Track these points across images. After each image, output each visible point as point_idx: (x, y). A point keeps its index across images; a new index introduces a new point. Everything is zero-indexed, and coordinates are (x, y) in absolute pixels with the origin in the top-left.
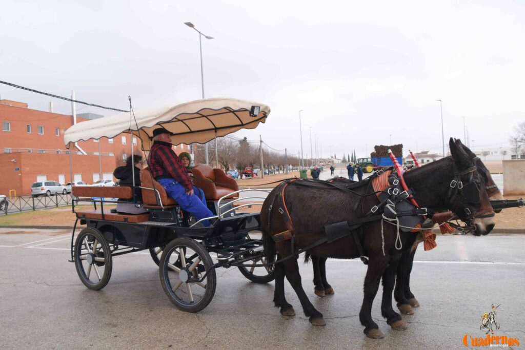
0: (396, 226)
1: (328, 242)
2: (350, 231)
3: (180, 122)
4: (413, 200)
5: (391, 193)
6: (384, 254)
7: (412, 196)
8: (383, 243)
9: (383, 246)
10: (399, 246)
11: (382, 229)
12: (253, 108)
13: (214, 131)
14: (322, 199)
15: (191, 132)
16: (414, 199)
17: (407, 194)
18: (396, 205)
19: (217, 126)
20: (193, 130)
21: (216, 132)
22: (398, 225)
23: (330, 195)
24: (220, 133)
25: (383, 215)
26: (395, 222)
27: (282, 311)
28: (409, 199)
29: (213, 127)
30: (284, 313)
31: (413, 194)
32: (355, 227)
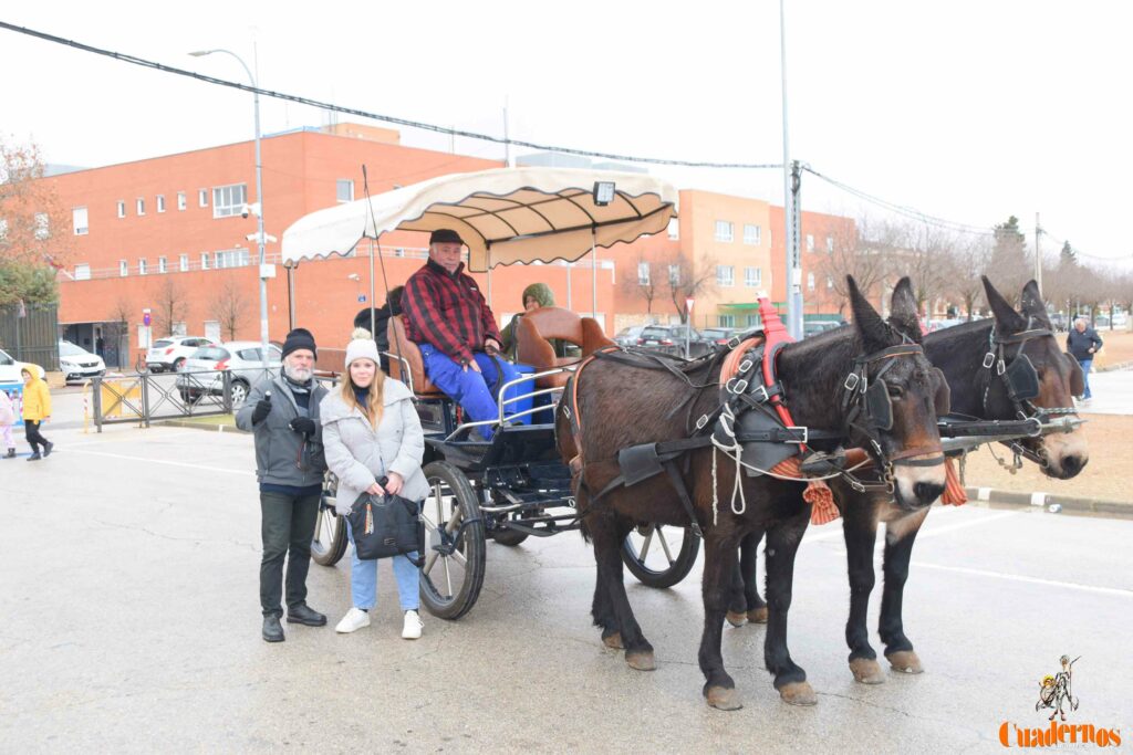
0: (735, 462)
1: (627, 485)
2: (662, 463)
3: (526, 208)
4: (780, 408)
5: (731, 388)
6: (715, 522)
7: (777, 398)
8: (715, 497)
9: (714, 505)
10: (739, 507)
11: (714, 465)
12: (597, 185)
13: (590, 230)
14: (630, 393)
15: (555, 231)
16: (784, 407)
17: (765, 393)
18: (737, 417)
19: (598, 220)
20: (557, 227)
21: (594, 232)
22: (738, 460)
23: (646, 386)
24: (606, 234)
25: (712, 437)
26: (734, 453)
27: (604, 637)
28: (770, 403)
29: (589, 222)
30: (607, 640)
31: (781, 394)
32: (670, 456)
